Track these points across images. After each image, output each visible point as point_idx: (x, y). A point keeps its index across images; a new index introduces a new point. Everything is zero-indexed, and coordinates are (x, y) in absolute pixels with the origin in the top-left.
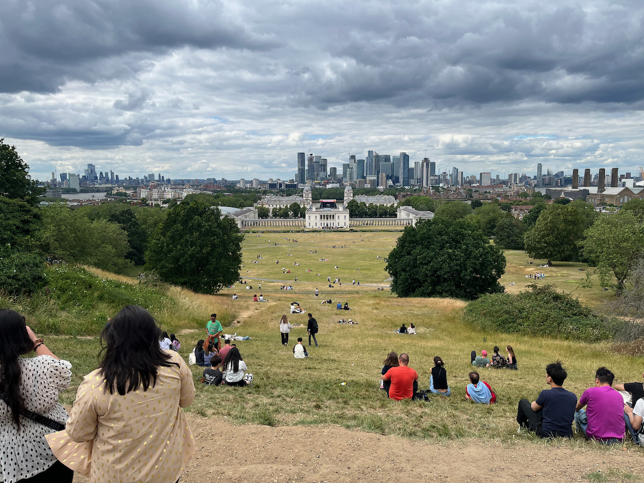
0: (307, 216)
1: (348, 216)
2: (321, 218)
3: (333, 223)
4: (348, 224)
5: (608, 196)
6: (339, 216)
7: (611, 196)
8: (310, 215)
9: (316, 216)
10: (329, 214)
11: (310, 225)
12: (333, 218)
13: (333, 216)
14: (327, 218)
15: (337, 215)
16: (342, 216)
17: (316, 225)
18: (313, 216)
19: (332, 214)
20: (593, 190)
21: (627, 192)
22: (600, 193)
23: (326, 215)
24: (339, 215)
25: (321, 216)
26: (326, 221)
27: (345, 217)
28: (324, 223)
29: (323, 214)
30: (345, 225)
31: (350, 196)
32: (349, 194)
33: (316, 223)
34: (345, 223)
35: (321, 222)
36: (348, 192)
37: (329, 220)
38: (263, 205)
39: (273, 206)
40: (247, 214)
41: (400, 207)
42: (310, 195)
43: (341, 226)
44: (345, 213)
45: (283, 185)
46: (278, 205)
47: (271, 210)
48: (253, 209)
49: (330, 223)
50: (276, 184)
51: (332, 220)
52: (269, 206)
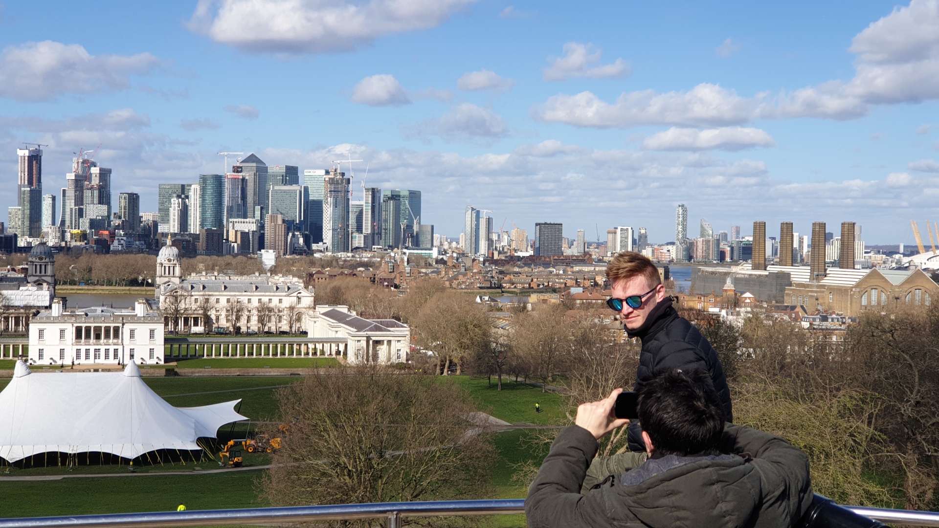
0: (34, 328)
1: (160, 330)
2: (78, 336)
3: (116, 351)
4: (160, 353)
5: (832, 289)
6: (132, 332)
7: (840, 291)
8: (42, 326)
9: (62, 332)
10: (103, 325)
11: (41, 356)
12: (116, 335)
13: (116, 330)
14: (98, 337)
15: (127, 328)
16: (142, 330)
17: (62, 356)
18: (52, 330)
19: (112, 325)
20: (800, 274)
21: (874, 282)
22: (815, 283)
23: (93, 325)
24: (133, 326)
25: (78, 331)
26: (94, 345)
27: (152, 332)
28: (87, 351)
29: (84, 325)
30: (151, 356)
31: (174, 274)
32: (172, 269)
33: (62, 351)
34: (152, 350)
35: (78, 347)
36: (167, 262)
37: (102, 340)
41: (318, 308)
42: (50, 270)
43: (141, 359)
44: (151, 322)
49: (107, 351)
51: (111, 340)
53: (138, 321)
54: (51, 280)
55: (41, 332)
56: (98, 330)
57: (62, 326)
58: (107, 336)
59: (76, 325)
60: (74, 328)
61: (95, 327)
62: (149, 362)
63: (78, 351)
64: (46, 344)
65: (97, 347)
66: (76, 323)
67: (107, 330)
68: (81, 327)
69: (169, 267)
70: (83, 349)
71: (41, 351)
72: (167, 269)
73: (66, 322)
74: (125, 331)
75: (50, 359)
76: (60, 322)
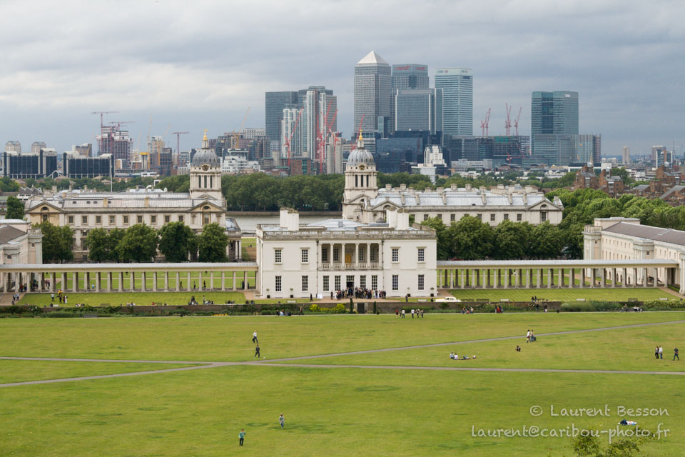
0: (269, 248)
1: (431, 247)
2: (325, 257)
3: (374, 278)
4: (432, 281)
6: (395, 251)
8: (278, 245)
9: (305, 252)
10: (357, 242)
11: (278, 288)
12: (374, 257)
13: (375, 248)
14: (349, 259)
15: (389, 246)
16: (408, 250)
17: (305, 287)
18: (292, 250)
19: (369, 242)
23: (343, 242)
24: (395, 244)
25: (325, 249)
26: (347, 270)
27: (421, 251)
28: (338, 278)
29: (332, 243)
30: (421, 286)
31: (368, 185)
32: (365, 178)
33: (305, 278)
34: (421, 278)
35: (326, 274)
36: (358, 170)
37: (357, 264)
38: (45, 216)
39: (85, 219)
40: (13, 243)
41: (597, 222)
42: (217, 183)
43: (408, 288)
44: (419, 237)
45: (60, 163)
46: (105, 218)
47: (78, 236)
48: (24, 228)
49: (363, 278)
50: (35, 158)
51: (369, 263)
52: (71, 219)
53: (402, 236)
54: (219, 196)
55: (278, 252)
56: (350, 248)
57: (305, 244)
58: (362, 258)
59: (321, 242)
60: (320, 247)
61: (347, 245)
62: (416, 293)
63: (326, 278)
64: (285, 269)
65: (350, 273)
66: (323, 239)
67: (363, 247)
68: (329, 245)
69: (362, 176)
70: (332, 275)
71: (278, 279)
72: (359, 178)
73: (308, 238)
74: (386, 250)
75: (291, 291)
76: (301, 238)
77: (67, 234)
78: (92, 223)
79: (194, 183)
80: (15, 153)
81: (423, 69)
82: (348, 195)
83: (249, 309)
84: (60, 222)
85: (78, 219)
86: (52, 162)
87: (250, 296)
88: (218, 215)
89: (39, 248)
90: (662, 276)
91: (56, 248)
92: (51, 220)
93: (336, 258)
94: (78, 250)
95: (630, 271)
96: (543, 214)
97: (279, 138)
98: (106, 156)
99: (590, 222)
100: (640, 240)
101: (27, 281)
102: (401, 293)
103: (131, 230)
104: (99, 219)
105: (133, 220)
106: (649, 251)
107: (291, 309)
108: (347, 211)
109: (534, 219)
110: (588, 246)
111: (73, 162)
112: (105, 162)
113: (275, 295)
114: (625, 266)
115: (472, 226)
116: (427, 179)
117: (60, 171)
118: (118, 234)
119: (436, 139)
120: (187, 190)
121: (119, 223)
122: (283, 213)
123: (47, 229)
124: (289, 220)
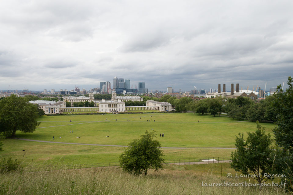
1: (124, 104)
3: (116, 109)
4: (124, 109)
5: (235, 96)
6: (119, 105)
8: (102, 104)
11: (102, 111)
12: (116, 106)
13: (116, 105)
14: (112, 106)
16: (121, 105)
18: (104, 105)
20: (229, 94)
22: (232, 95)
25: (109, 105)
27: (123, 105)
28: (111, 109)
29: (110, 104)
30: (123, 110)
33: (106, 109)
34: (123, 109)
36: (114, 93)
37: (114, 107)
38: (67, 100)
39: (73, 101)
40: (61, 104)
41: (148, 101)
42: (93, 95)
43: (121, 110)
44: (123, 103)
45: (69, 92)
46: (76, 101)
47: (72, 103)
48: (63, 102)
49: (114, 109)
50: (65, 92)
51: (115, 107)
52: (71, 101)
53: (120, 103)
54: (93, 97)
55: (102, 105)
56: (113, 105)
57: (106, 104)
58: (114, 106)
62: (122, 111)
63: (109, 109)
67: (114, 105)
70: (110, 109)
71: (102, 109)
72: (114, 95)
73: (106, 103)
74: (118, 105)
75: (104, 111)
76: (105, 103)
77: (70, 103)
78: (74, 101)
79: (89, 95)
80: (62, 91)
81: (123, 79)
82: (112, 97)
83: (98, 114)
84: (69, 101)
85: (72, 101)
86: (68, 92)
87: (98, 112)
88: (93, 100)
89: (66, 105)
90: (157, 108)
91: (68, 105)
92: (67, 101)
93: (111, 106)
94: (72, 105)
95: (153, 108)
96: (140, 100)
97: (102, 89)
98: (76, 91)
99: (147, 101)
100: (154, 103)
101: (64, 110)
102: (120, 111)
103: (80, 102)
104: (75, 101)
105: (80, 101)
106: (155, 105)
107: (104, 114)
108: (112, 99)
109: (139, 100)
110: (147, 104)
111: (71, 92)
112: (76, 92)
113: (102, 112)
114: (152, 107)
115: (130, 101)
116: (124, 95)
117: (69, 94)
118: (78, 103)
119: (125, 89)
120: (88, 96)
121: (78, 101)
122: (103, 100)
123: (67, 102)
124: (104, 101)
